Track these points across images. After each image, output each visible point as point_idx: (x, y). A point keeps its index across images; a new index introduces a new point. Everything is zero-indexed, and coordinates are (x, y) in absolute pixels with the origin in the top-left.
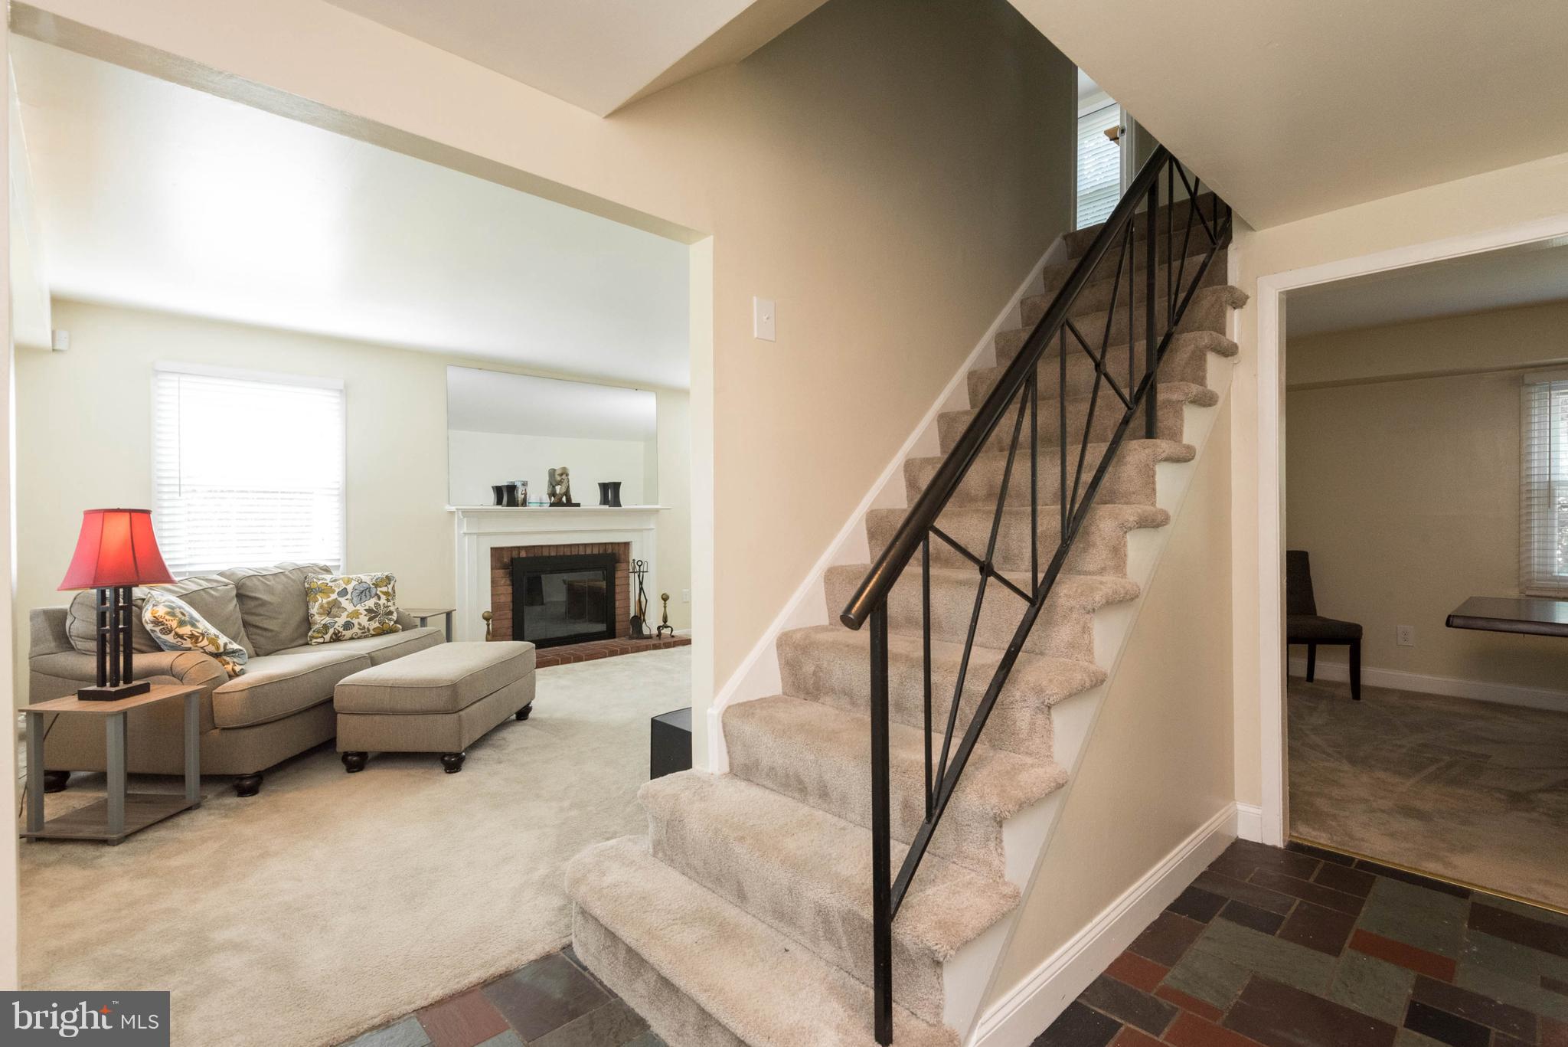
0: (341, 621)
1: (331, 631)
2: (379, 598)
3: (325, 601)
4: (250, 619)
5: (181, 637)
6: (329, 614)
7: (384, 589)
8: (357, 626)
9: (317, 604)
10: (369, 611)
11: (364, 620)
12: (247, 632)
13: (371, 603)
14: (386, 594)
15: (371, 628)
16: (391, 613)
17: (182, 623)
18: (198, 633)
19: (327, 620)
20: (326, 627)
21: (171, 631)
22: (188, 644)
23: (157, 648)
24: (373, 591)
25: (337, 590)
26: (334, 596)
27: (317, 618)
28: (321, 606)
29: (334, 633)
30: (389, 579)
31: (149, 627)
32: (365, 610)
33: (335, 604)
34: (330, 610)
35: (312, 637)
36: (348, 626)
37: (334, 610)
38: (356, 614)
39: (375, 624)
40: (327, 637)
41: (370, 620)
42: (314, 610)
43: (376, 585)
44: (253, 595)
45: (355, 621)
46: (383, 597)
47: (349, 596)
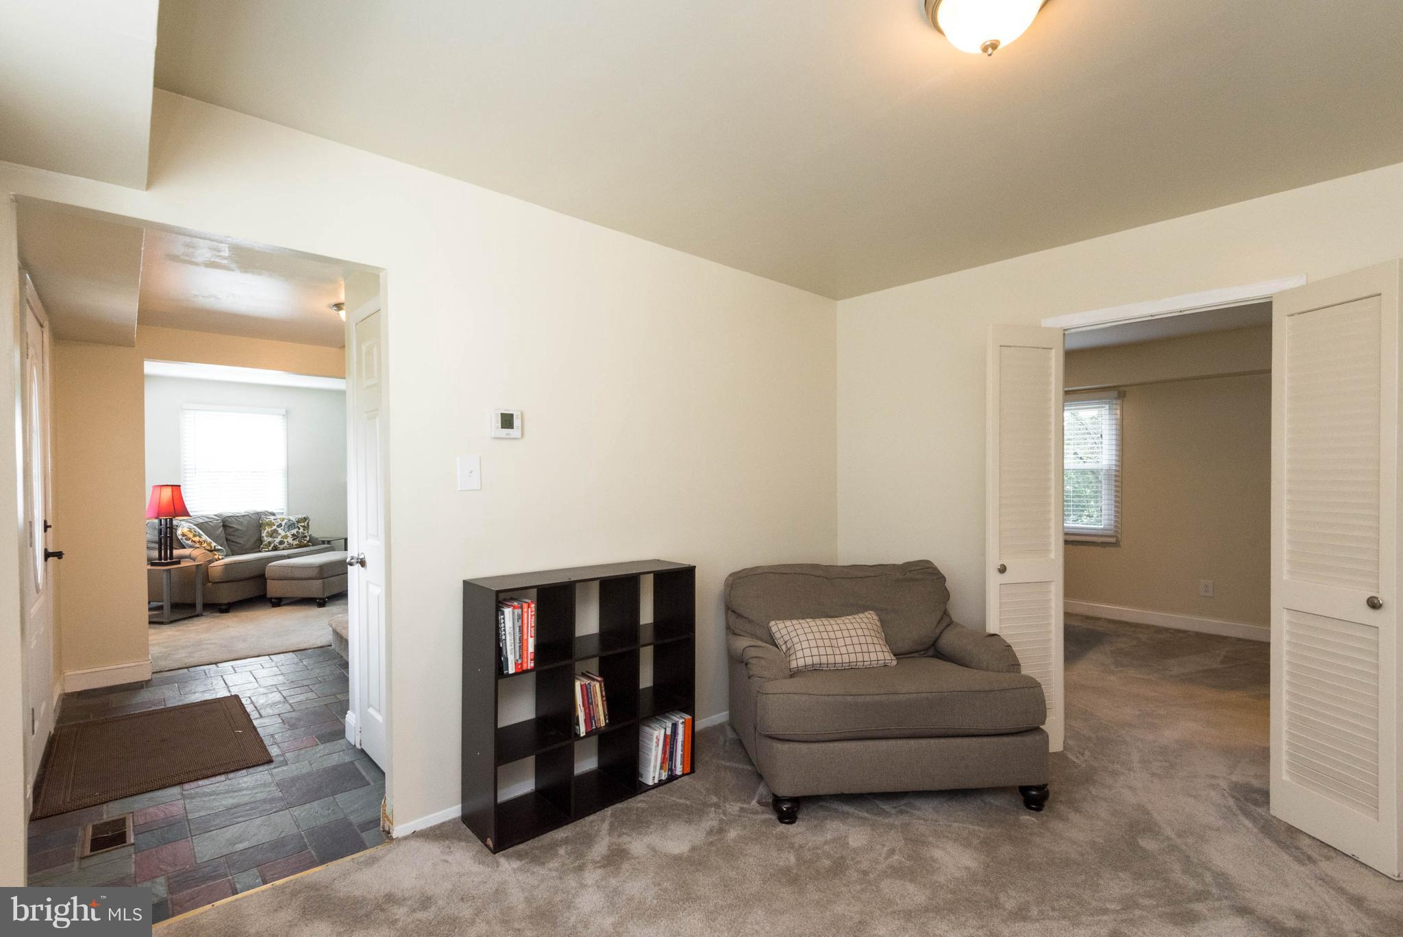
0: (278, 540)
1: (272, 545)
2: (299, 529)
3: (270, 530)
4: (229, 537)
5: (194, 542)
6: (271, 536)
7: (303, 524)
8: (286, 543)
9: (266, 531)
10: (293, 535)
11: (290, 540)
12: (228, 543)
13: (294, 531)
14: (303, 527)
15: (294, 544)
16: (306, 537)
17: (195, 536)
18: (202, 541)
19: (270, 539)
20: (270, 543)
21: (190, 539)
22: (197, 545)
23: (184, 547)
24: (296, 525)
25: (277, 524)
26: (274, 527)
27: (265, 538)
28: (268, 532)
29: (274, 546)
30: (305, 519)
31: (180, 537)
32: (291, 535)
33: (275, 531)
34: (273, 534)
35: (262, 548)
36: (281, 543)
37: (274, 535)
38: (286, 537)
39: (296, 542)
40: (270, 548)
41: (294, 540)
42: (264, 534)
43: (298, 522)
44: (232, 525)
45: (285, 540)
46: (302, 528)
47: (282, 527)
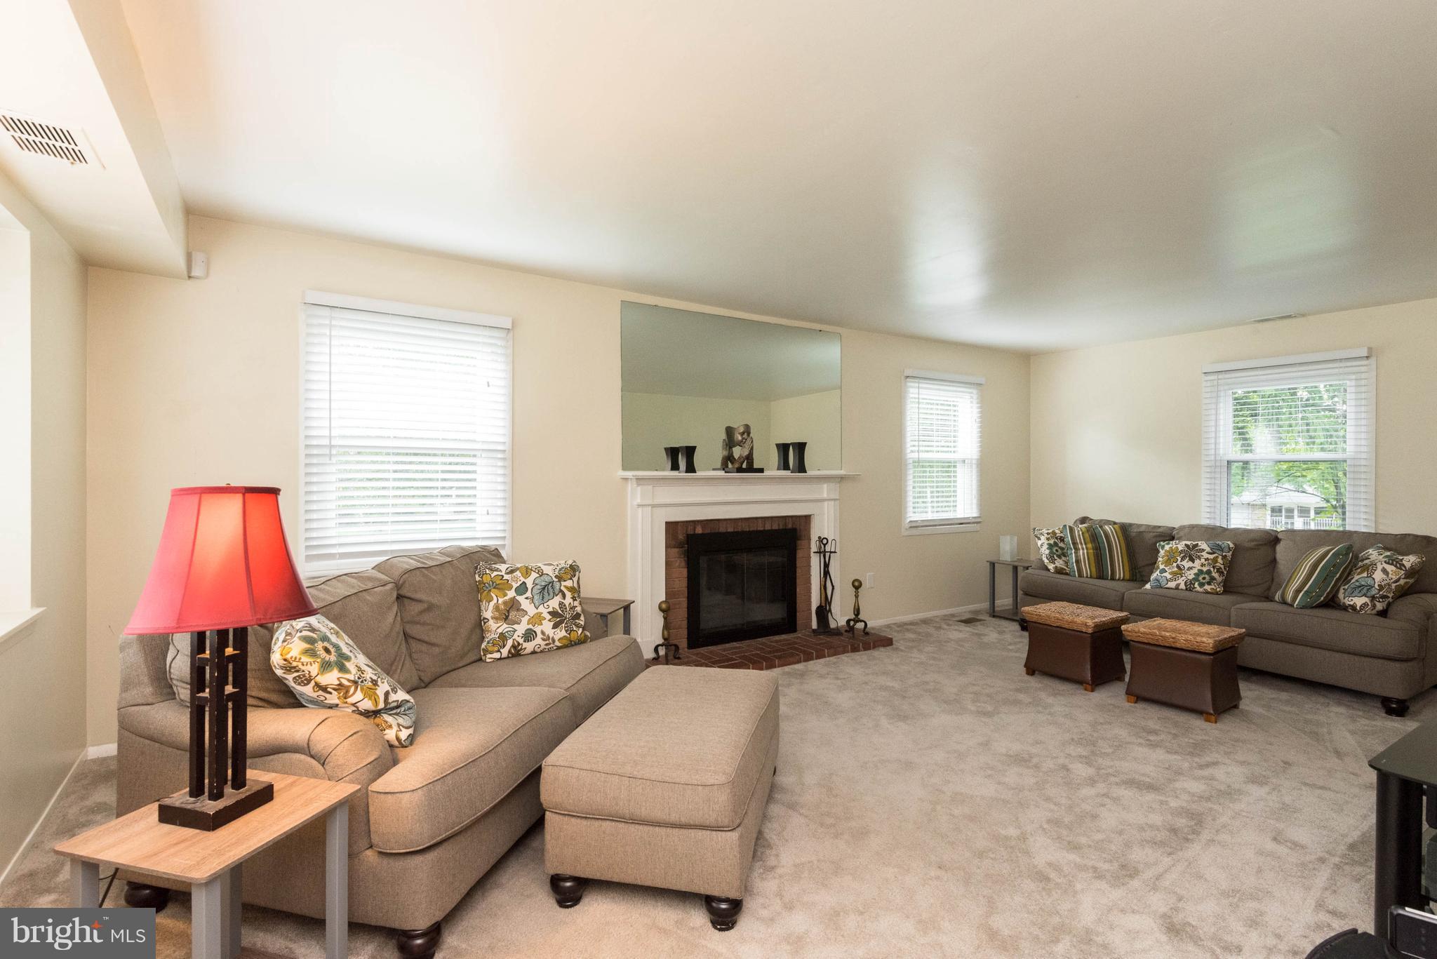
0: (521, 628)
1: (510, 643)
2: (564, 596)
3: (501, 601)
4: (414, 630)
5: (324, 689)
6: (506, 619)
7: (569, 583)
8: (540, 635)
9: (492, 604)
10: (553, 614)
11: (547, 627)
12: (409, 648)
13: (554, 603)
14: (571, 589)
15: (556, 638)
16: (577, 616)
17: (326, 666)
18: (349, 680)
19: (504, 627)
20: (503, 637)
21: (309, 681)
22: (333, 699)
23: (294, 701)
24: (557, 586)
25: (515, 585)
26: (511, 594)
27: (492, 625)
28: (497, 608)
29: (514, 646)
30: (574, 569)
31: (279, 672)
32: (549, 613)
33: (513, 605)
34: (509, 612)
35: (486, 651)
36: (529, 636)
37: (513, 614)
38: (538, 619)
39: (561, 633)
40: (505, 652)
41: (555, 627)
42: (488, 613)
43: (560, 579)
44: (418, 596)
45: (538, 629)
46: (568, 595)
47: (529, 594)
